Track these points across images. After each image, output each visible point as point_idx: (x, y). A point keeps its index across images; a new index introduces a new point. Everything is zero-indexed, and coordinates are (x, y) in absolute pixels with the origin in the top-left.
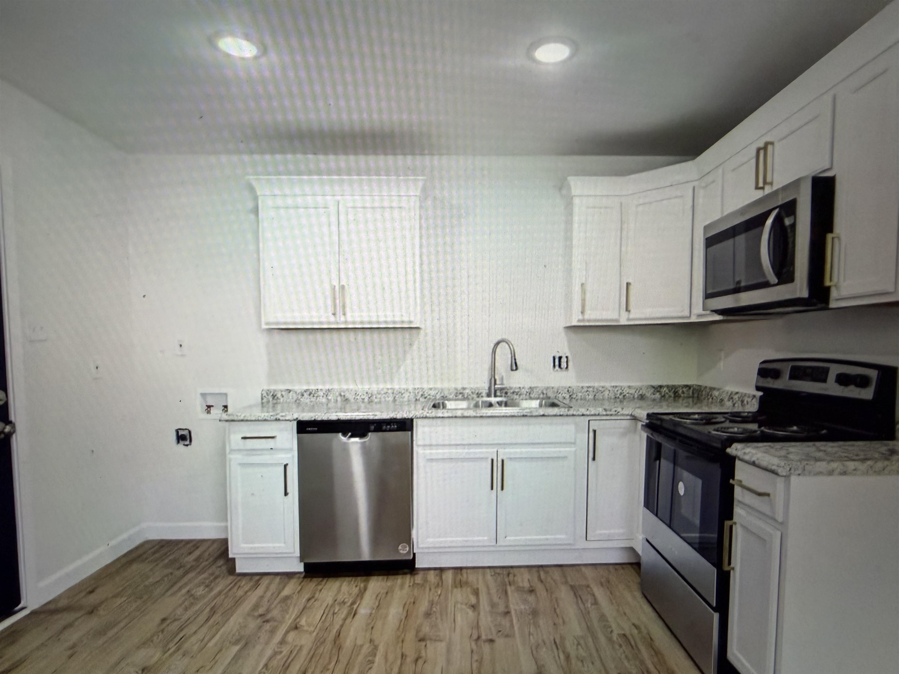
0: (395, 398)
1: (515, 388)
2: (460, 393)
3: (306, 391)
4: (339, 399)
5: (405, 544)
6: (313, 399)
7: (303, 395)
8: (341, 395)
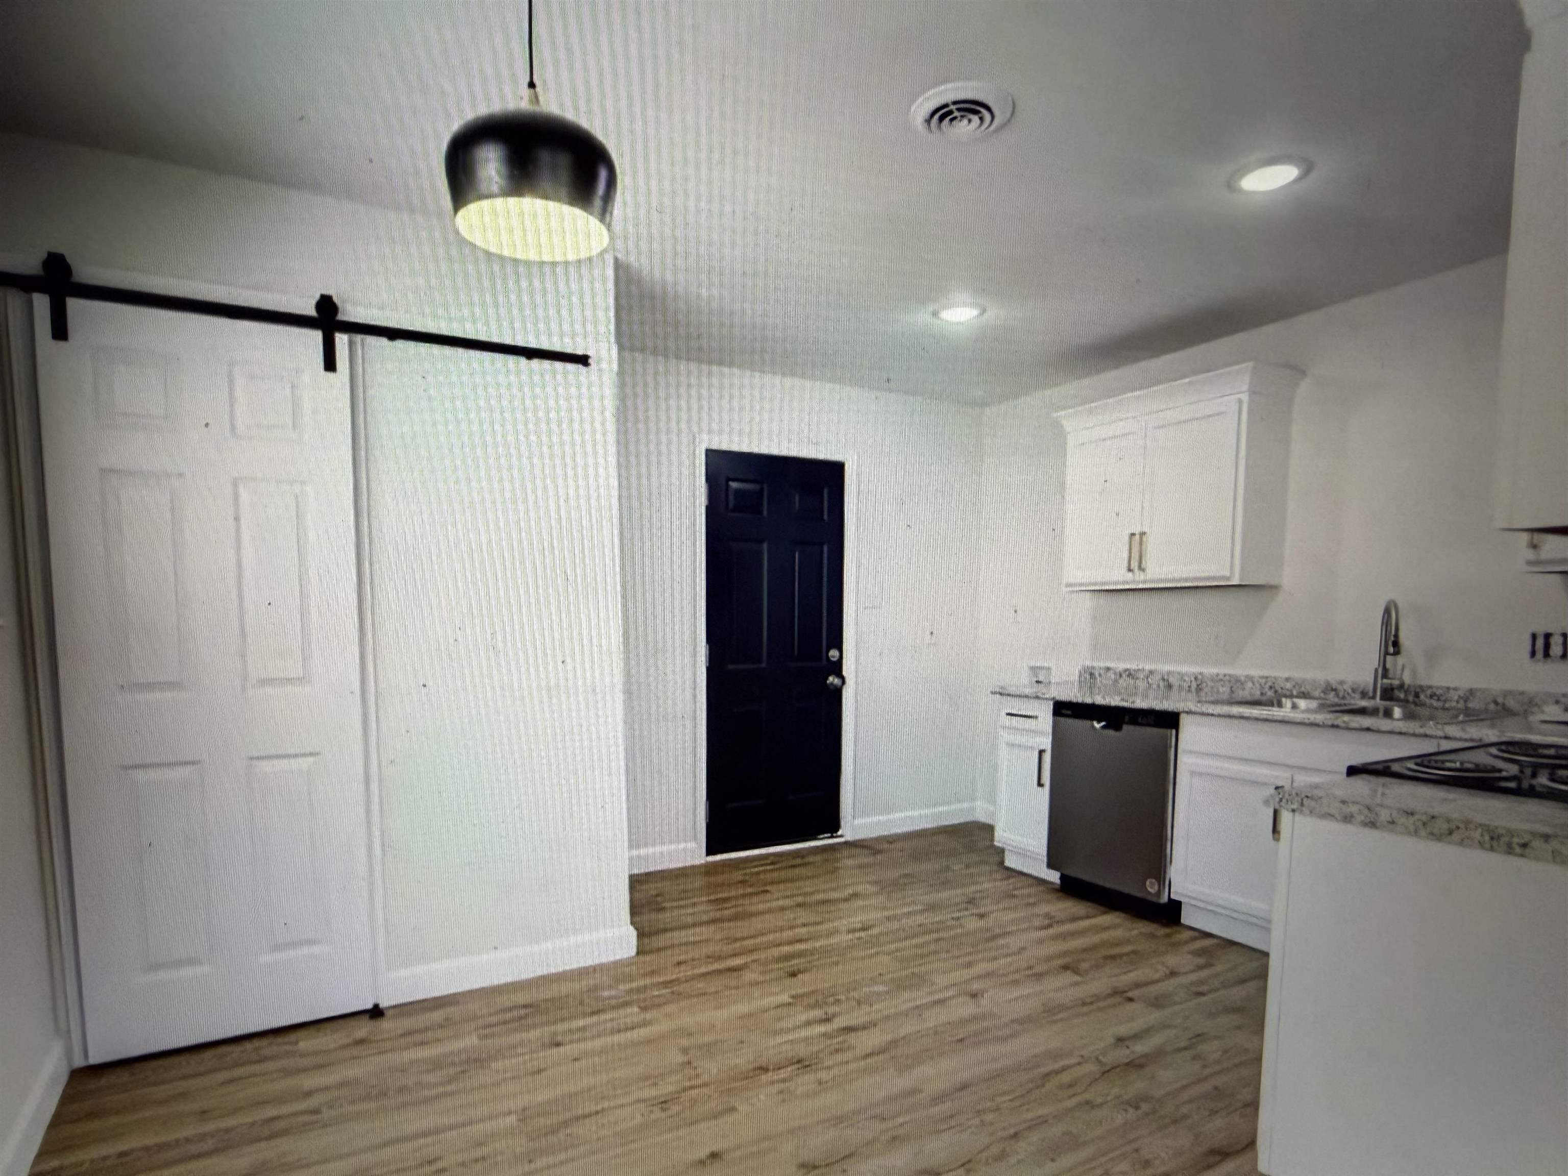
0: (1231, 687)
1: (1438, 688)
2: (1333, 690)
3: (1126, 670)
4: (1161, 684)
5: (1154, 880)
6: (1132, 682)
7: (1121, 675)
8: (1163, 679)
